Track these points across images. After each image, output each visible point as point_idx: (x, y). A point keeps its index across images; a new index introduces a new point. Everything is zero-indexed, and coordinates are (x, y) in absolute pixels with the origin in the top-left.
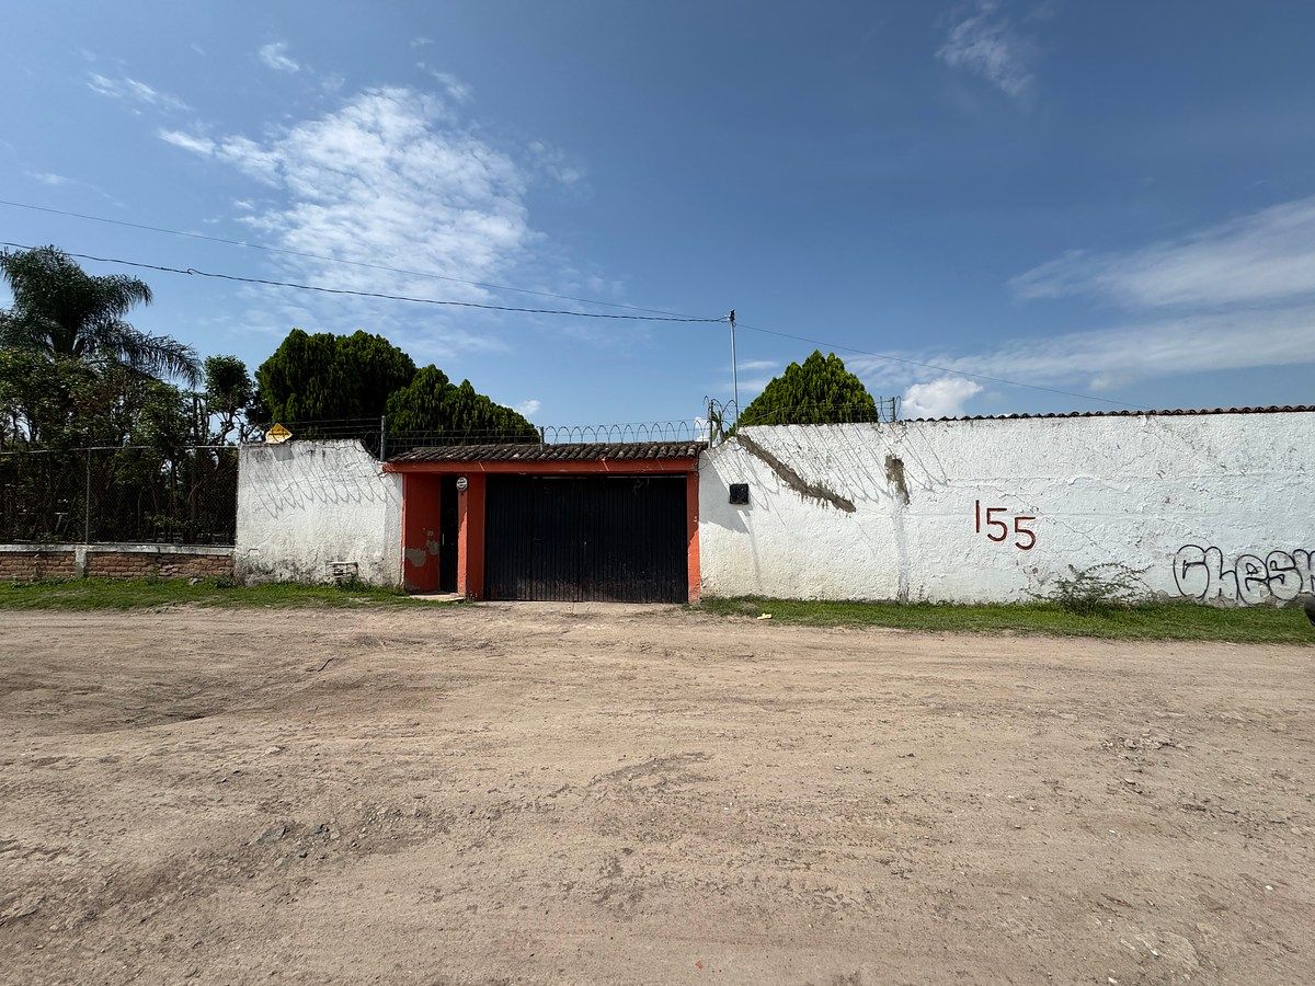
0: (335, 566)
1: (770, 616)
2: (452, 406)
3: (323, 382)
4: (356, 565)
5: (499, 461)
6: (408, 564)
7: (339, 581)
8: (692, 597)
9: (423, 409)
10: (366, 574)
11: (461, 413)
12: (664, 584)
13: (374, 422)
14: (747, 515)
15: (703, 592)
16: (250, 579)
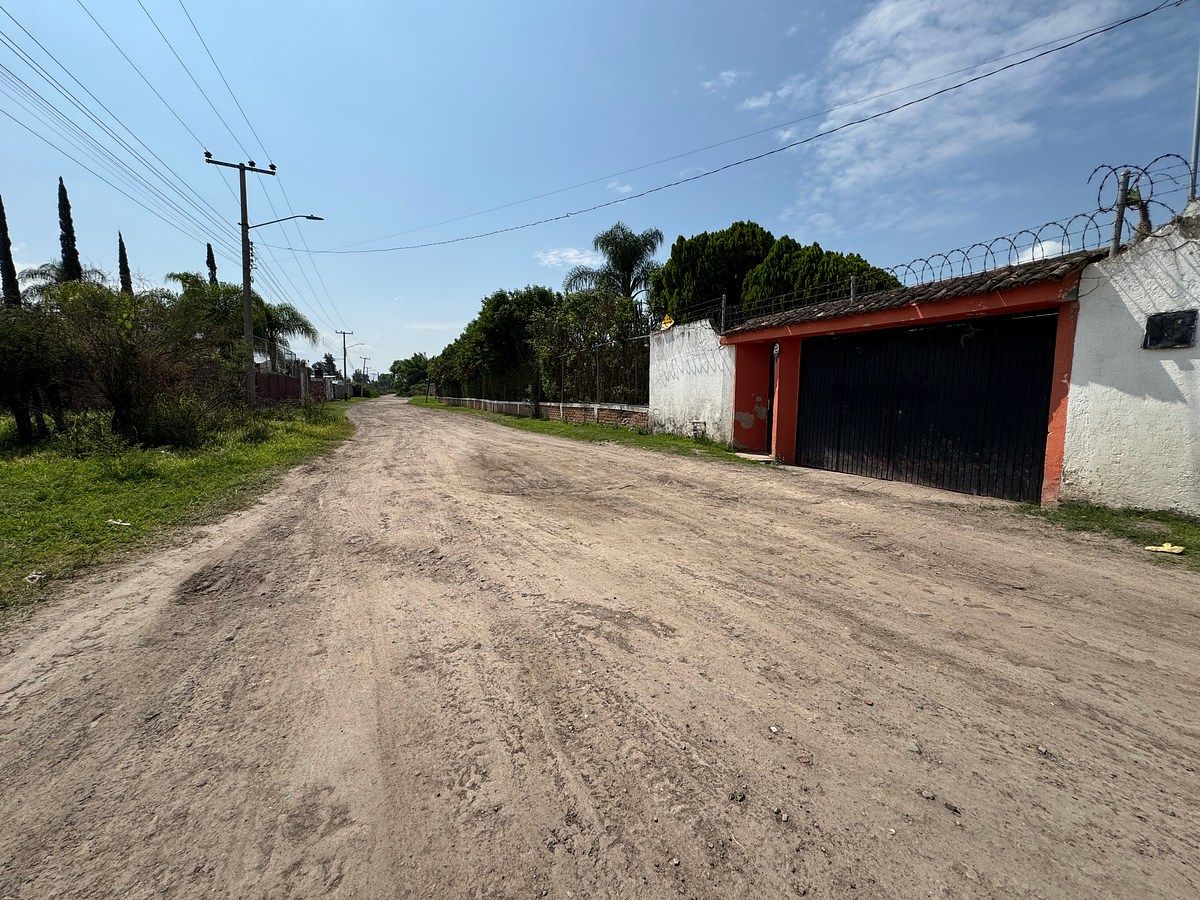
0: (694, 423)
1: (1178, 549)
2: (796, 274)
3: (694, 274)
4: (705, 424)
5: (803, 323)
6: (737, 424)
7: (695, 435)
8: (1049, 498)
9: (768, 282)
10: (711, 431)
11: (803, 278)
12: (1009, 473)
13: (716, 302)
14: (1186, 367)
15: (1065, 491)
16: (655, 429)
